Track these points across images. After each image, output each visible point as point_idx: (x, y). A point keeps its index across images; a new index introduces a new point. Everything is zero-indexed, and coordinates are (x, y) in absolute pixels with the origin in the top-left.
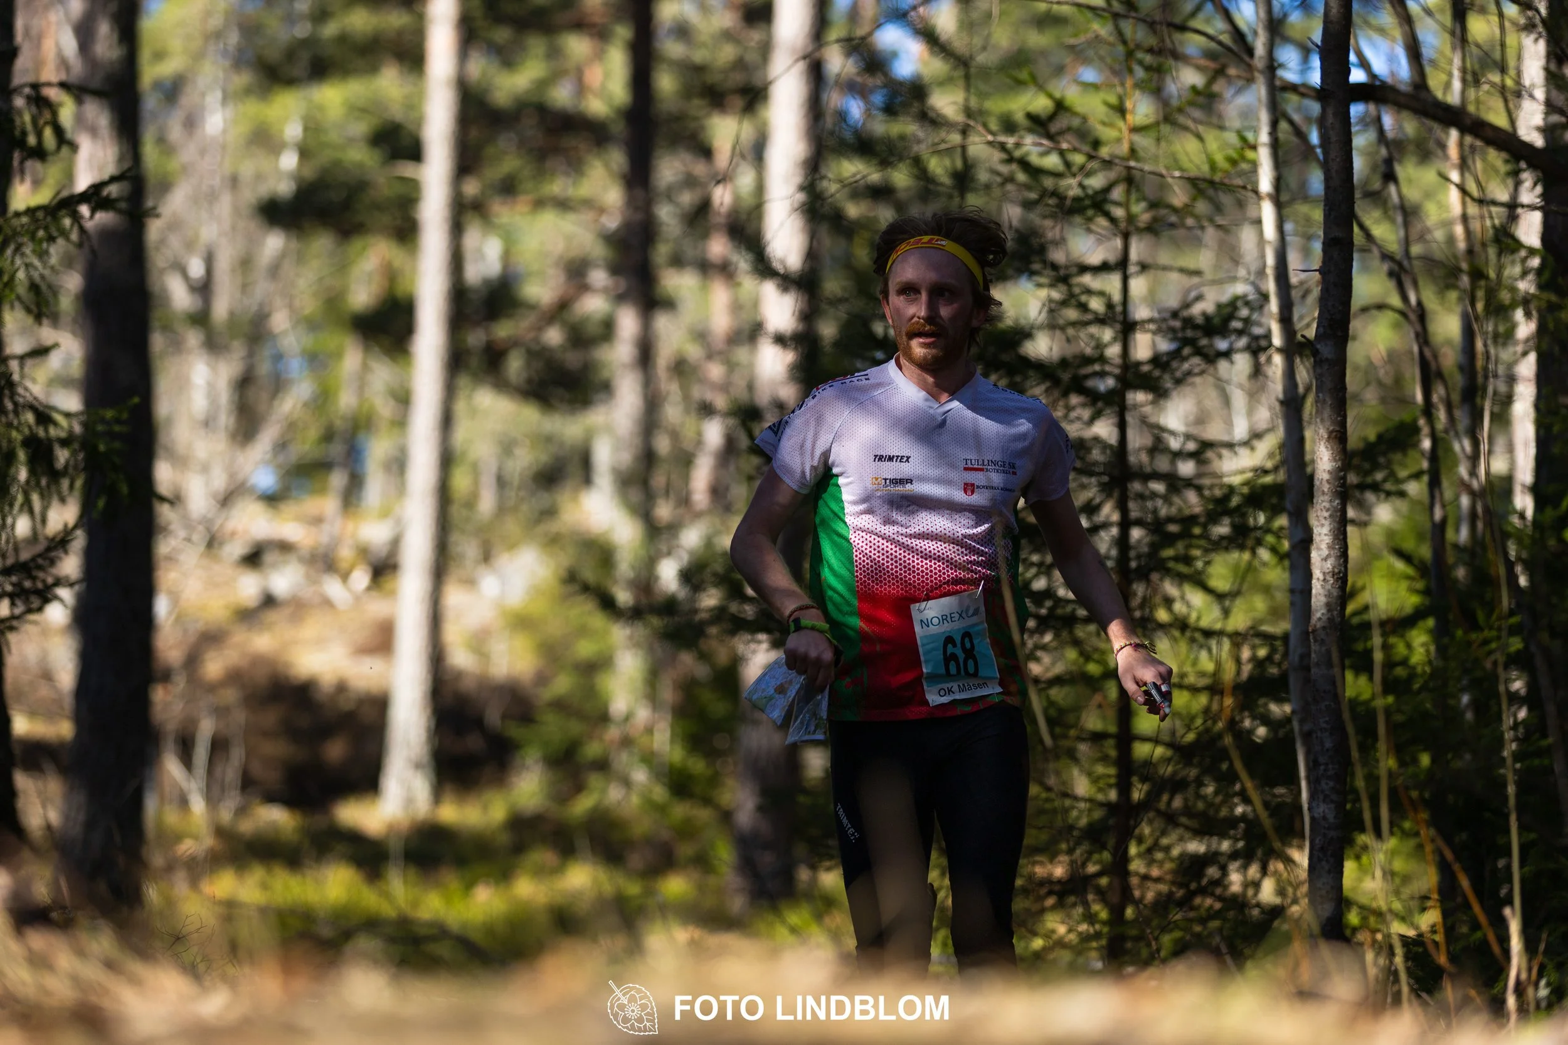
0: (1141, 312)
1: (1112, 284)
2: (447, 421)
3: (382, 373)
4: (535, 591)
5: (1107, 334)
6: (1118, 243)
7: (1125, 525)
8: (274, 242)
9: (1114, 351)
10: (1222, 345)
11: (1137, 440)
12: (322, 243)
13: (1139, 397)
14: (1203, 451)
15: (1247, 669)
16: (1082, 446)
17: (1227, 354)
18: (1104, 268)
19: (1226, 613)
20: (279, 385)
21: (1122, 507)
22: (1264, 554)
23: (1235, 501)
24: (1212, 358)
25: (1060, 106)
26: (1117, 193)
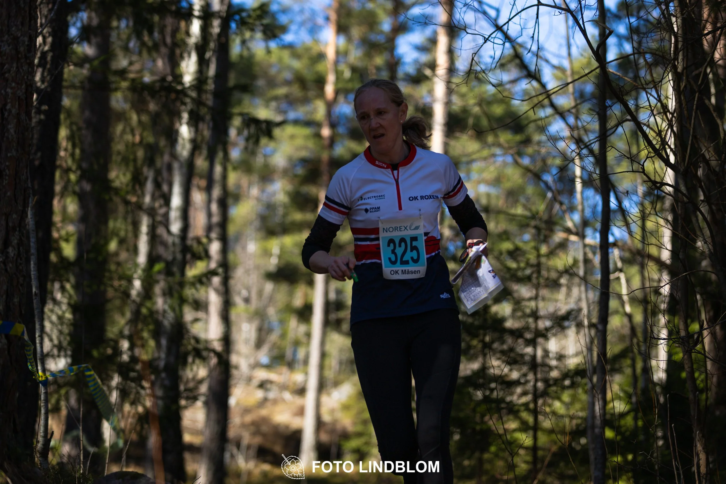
0: (542, 313)
1: (533, 304)
2: (323, 343)
3: (302, 328)
4: (350, 397)
5: (531, 320)
6: (534, 292)
7: (536, 380)
8: (269, 286)
9: (533, 326)
10: (566, 323)
11: (539, 353)
12: (284, 287)
13: (540, 340)
14: (561, 357)
15: (574, 428)
16: (522, 356)
17: (568, 327)
18: (530, 299)
19: (568, 409)
20: (270, 331)
21: (535, 374)
22: (580, 391)
23: (571, 374)
24: (563, 328)
25: (517, 249)
26: (535, 275)
